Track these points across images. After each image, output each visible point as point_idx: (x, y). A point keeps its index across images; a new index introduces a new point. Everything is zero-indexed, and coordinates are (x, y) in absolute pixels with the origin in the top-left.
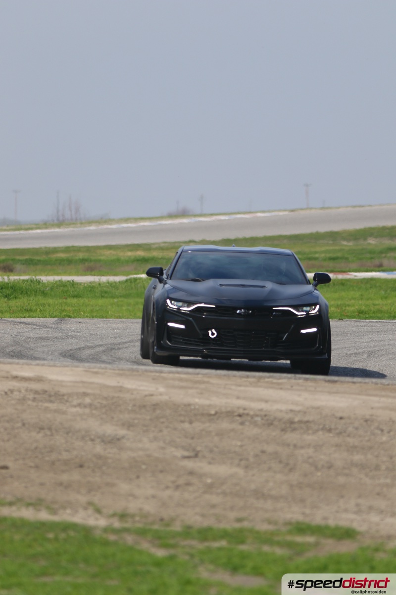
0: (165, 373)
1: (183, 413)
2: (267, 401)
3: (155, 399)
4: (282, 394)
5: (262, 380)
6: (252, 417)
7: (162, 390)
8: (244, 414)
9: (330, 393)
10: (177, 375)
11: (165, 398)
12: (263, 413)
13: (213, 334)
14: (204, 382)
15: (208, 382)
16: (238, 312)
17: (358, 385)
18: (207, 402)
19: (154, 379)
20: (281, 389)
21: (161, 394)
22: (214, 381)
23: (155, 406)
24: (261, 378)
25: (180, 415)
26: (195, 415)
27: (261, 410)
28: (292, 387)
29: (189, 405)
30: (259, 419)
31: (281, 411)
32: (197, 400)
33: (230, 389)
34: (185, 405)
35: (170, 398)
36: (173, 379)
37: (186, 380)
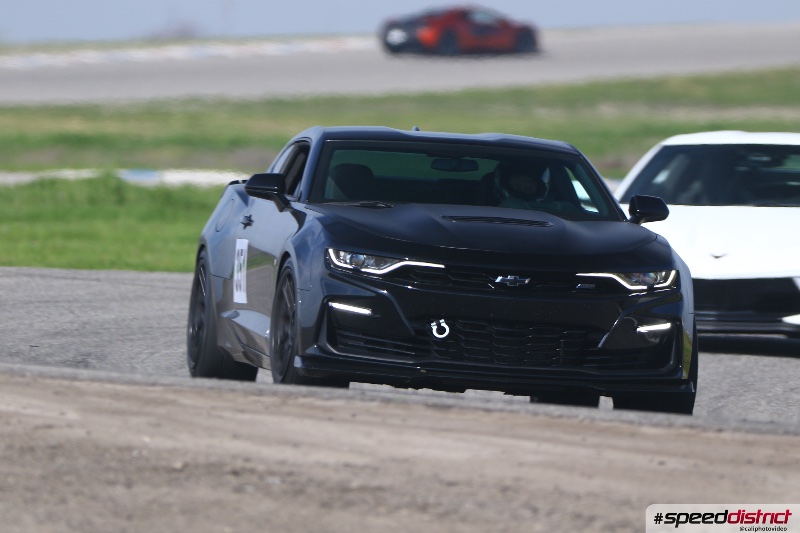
0: (81, 380)
1: (113, 464)
2: (296, 445)
3: (57, 436)
4: (331, 430)
5: (291, 402)
6: (261, 477)
7: (72, 415)
8: (244, 470)
9: (434, 430)
10: (108, 386)
11: (78, 433)
12: (285, 469)
13: (440, 329)
14: (165, 403)
15: (173, 403)
16: (499, 279)
17: (496, 416)
18: (169, 444)
19: (57, 393)
20: (330, 419)
21: (70, 426)
22: (187, 400)
23: (55, 449)
24: (289, 395)
25: (108, 469)
26: (140, 470)
27: (283, 463)
28: (354, 415)
29: (129, 449)
30: (275, 481)
31: (325, 466)
32: (146, 439)
33: (221, 417)
34: (120, 449)
35: (88, 433)
36: (99, 394)
37: (128, 397)
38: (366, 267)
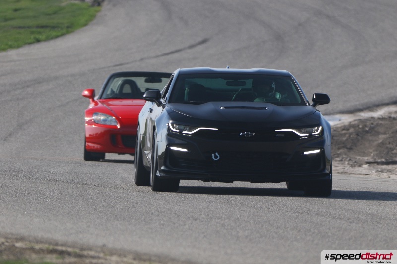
13: (216, 157)
38: (185, 131)
